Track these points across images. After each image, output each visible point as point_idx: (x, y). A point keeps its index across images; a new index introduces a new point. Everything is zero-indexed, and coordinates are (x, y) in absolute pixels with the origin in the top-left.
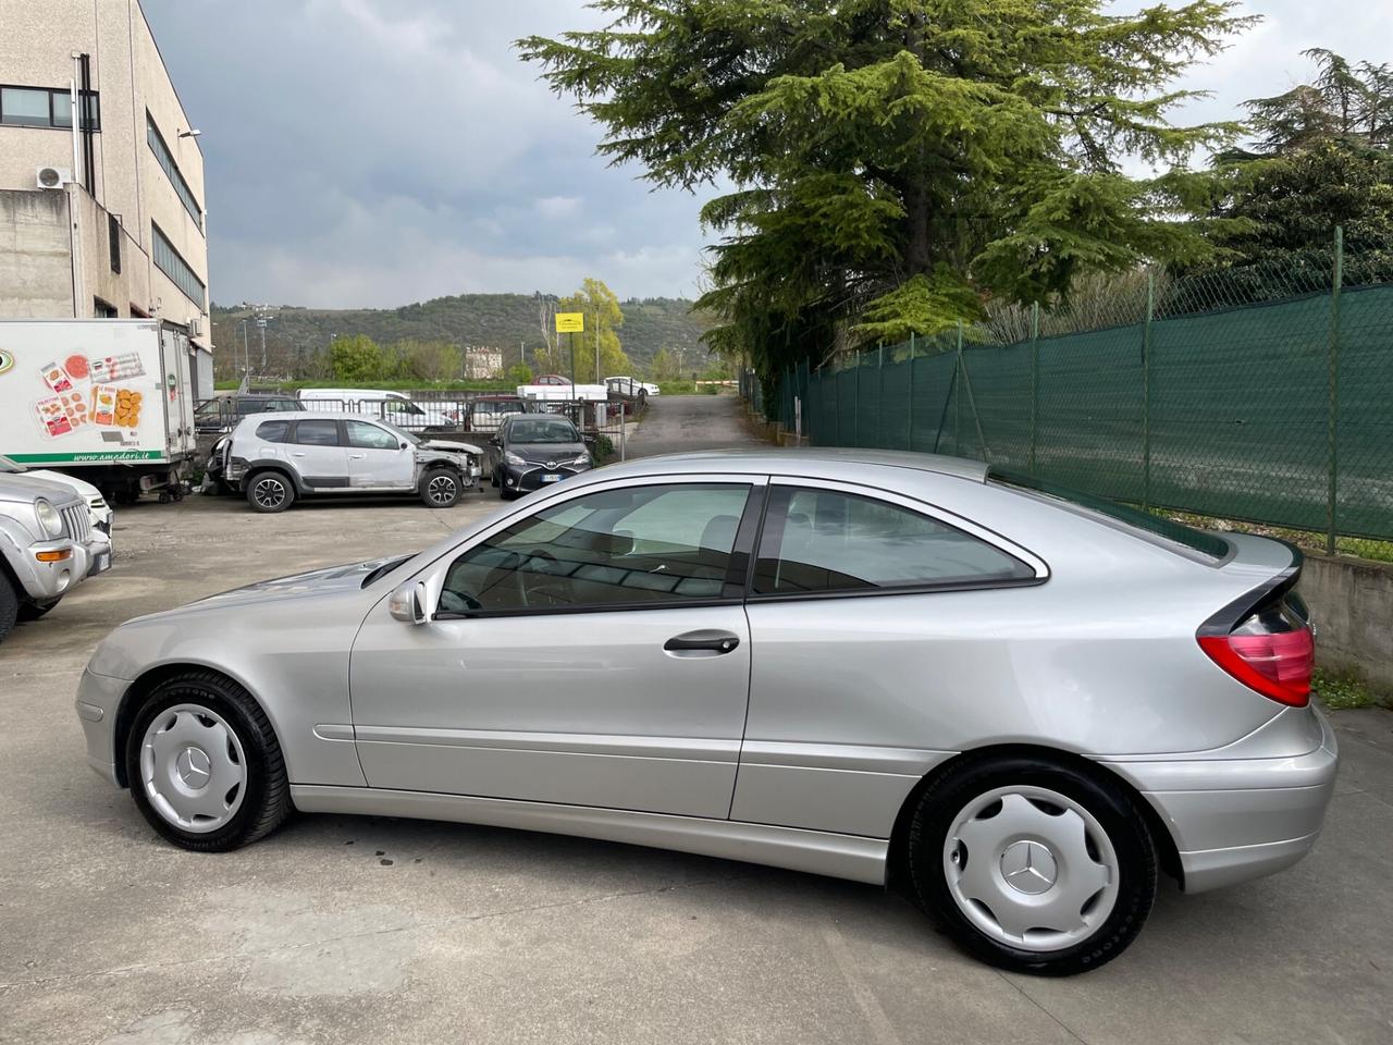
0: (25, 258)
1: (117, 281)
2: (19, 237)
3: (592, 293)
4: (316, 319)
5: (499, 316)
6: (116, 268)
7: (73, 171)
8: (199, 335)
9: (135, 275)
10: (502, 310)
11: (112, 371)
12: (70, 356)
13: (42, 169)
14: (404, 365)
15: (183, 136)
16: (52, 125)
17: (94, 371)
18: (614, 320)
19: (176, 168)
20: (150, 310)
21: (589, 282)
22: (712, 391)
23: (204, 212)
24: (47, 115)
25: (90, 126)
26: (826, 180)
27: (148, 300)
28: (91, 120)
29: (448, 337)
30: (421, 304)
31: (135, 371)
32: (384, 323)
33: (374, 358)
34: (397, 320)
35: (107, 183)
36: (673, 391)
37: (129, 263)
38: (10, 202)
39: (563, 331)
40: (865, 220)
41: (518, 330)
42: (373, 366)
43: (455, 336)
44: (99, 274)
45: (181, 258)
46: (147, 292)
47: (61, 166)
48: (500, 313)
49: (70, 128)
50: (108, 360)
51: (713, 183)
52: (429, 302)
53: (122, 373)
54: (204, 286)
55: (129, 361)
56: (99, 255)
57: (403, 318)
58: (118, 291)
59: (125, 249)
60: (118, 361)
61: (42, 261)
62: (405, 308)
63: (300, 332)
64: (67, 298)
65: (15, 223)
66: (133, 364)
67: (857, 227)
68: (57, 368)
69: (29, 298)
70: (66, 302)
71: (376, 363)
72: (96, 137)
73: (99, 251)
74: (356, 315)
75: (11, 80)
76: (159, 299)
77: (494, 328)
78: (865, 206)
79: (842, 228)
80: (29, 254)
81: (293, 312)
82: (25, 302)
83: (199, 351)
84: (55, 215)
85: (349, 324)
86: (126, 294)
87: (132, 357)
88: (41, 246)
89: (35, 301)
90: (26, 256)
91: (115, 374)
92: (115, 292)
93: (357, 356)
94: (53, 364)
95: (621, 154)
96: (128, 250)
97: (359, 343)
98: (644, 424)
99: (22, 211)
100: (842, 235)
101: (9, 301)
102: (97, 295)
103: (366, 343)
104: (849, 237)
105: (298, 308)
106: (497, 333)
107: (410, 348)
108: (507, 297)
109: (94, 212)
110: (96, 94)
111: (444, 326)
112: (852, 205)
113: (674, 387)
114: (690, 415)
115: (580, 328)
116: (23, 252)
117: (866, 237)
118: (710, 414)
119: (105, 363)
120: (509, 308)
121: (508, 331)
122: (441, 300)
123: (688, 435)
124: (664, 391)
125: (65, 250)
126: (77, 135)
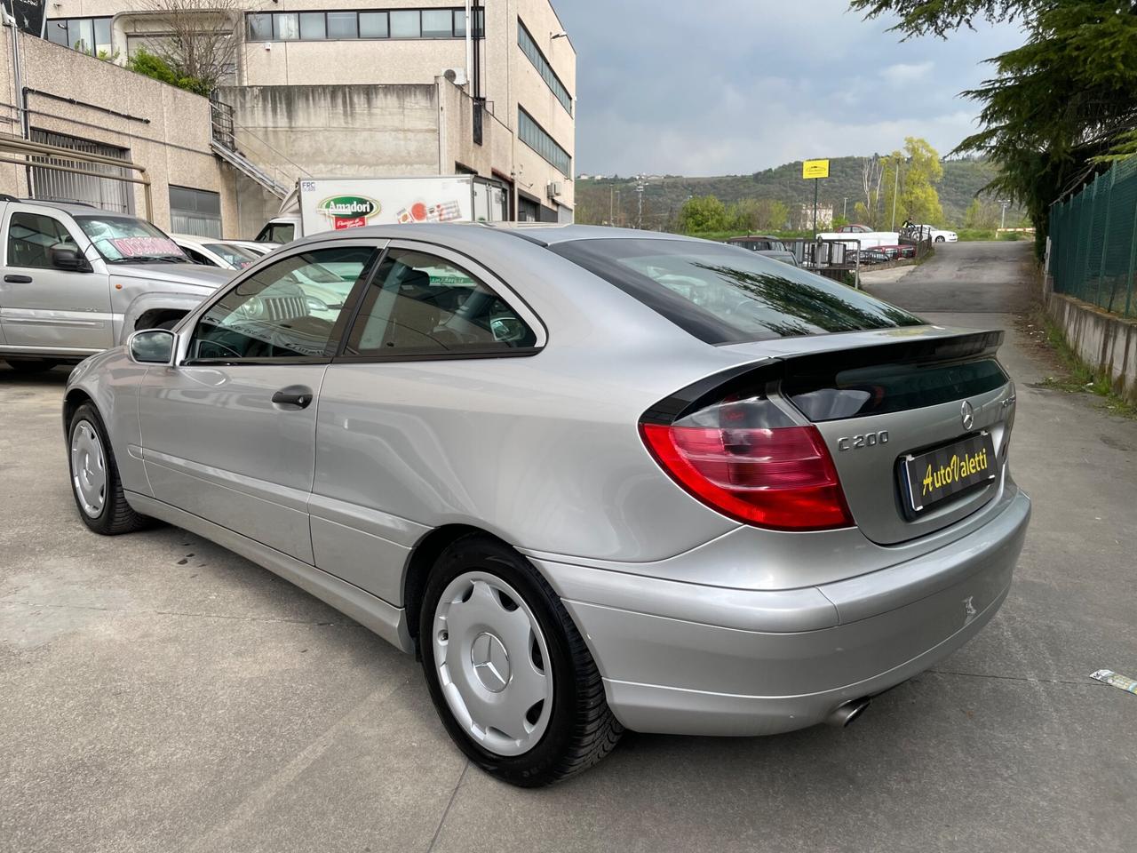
0: (410, 135)
1: (479, 152)
2: (406, 119)
3: (914, 150)
4: (689, 185)
5: (838, 177)
6: (478, 140)
7: (466, 70)
8: (558, 194)
9: (498, 146)
10: (842, 172)
11: (440, 215)
12: (416, 203)
13: (446, 69)
14: (742, 220)
15: (554, 38)
16: (454, 36)
17: (429, 215)
18: (932, 175)
19: (548, 64)
20: (512, 174)
21: (910, 141)
22: (1013, 237)
23: (574, 98)
24: (451, 29)
25: (478, 34)
26: (1079, 11)
27: (510, 167)
28: (479, 30)
29: (793, 196)
30: (773, 169)
31: (455, 215)
32: (742, 187)
33: (719, 215)
34: (752, 183)
35: (488, 77)
36: (971, 237)
37: (493, 138)
38: (401, 92)
39: (810, 177)
40: (1118, 49)
41: (856, 188)
42: (717, 221)
43: (799, 196)
44: (461, 145)
45: (548, 135)
46: (510, 160)
47: (458, 67)
48: (840, 174)
49: (464, 37)
50: (438, 206)
51: (970, 26)
52: (780, 168)
53: (447, 216)
54: (570, 157)
55: (451, 207)
56: (463, 130)
57: (757, 182)
58: (480, 158)
59: (488, 126)
60: (444, 207)
61: (420, 136)
62: (760, 173)
63: (678, 196)
64: (435, 164)
65: (404, 108)
66: (454, 210)
67: (1110, 57)
68: (406, 213)
69: (411, 164)
70: (435, 167)
71: (719, 218)
72: (482, 42)
73: (462, 128)
74: (720, 180)
75: (428, 4)
76: (522, 166)
77: (833, 188)
78: (1121, 34)
79: (1094, 60)
80: (412, 131)
81: (672, 180)
82: (409, 167)
83: (560, 207)
84: (429, 102)
85: (715, 188)
86: (488, 161)
87: (453, 205)
88: (420, 125)
89: (416, 166)
90: (410, 133)
91: (443, 217)
92: (476, 160)
93: (706, 213)
94: (404, 210)
95: (875, 6)
96: (492, 129)
97: (708, 202)
98: (921, 267)
99: (408, 99)
100: (1093, 66)
101: (399, 167)
102: (459, 161)
103: (714, 202)
104: (1102, 68)
105: (678, 177)
106: (836, 192)
107: (748, 205)
108: (848, 159)
109: (458, 99)
110: (483, 8)
111: (791, 187)
112: (1103, 34)
113: (973, 235)
114: (973, 259)
115: (825, 174)
116: (409, 130)
117: (1121, 67)
118: (995, 259)
119: (436, 209)
120: (848, 170)
121: (846, 189)
122: (790, 165)
123: (961, 277)
124: (962, 237)
125: (435, 128)
126: (469, 41)
